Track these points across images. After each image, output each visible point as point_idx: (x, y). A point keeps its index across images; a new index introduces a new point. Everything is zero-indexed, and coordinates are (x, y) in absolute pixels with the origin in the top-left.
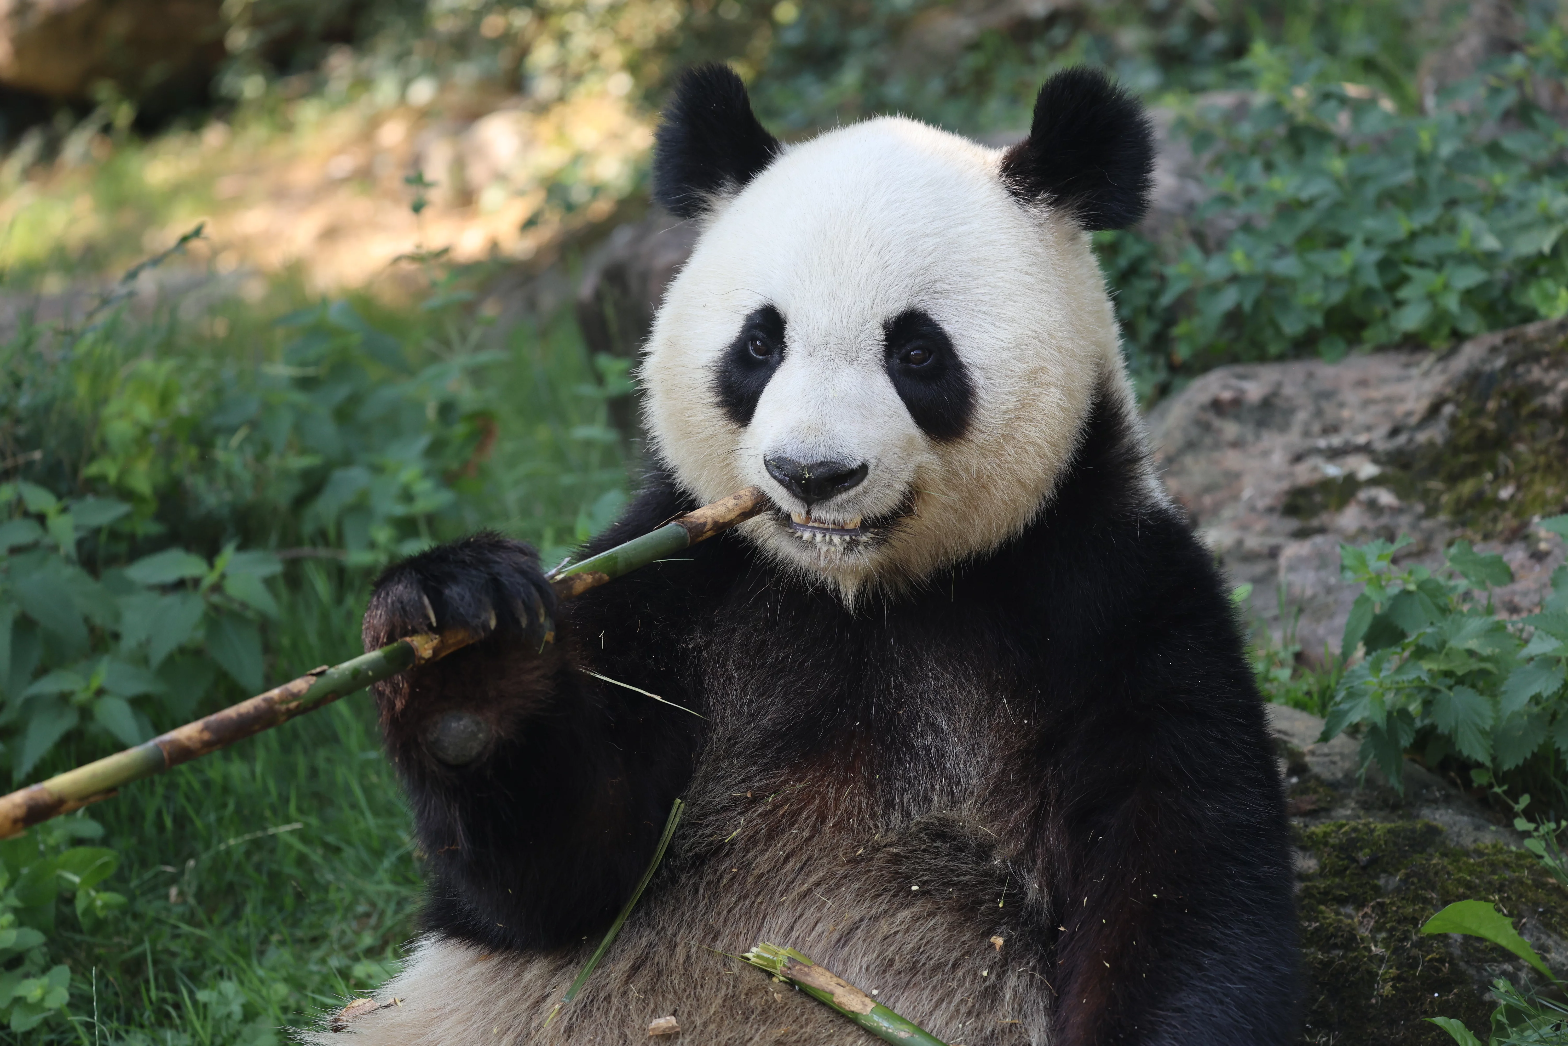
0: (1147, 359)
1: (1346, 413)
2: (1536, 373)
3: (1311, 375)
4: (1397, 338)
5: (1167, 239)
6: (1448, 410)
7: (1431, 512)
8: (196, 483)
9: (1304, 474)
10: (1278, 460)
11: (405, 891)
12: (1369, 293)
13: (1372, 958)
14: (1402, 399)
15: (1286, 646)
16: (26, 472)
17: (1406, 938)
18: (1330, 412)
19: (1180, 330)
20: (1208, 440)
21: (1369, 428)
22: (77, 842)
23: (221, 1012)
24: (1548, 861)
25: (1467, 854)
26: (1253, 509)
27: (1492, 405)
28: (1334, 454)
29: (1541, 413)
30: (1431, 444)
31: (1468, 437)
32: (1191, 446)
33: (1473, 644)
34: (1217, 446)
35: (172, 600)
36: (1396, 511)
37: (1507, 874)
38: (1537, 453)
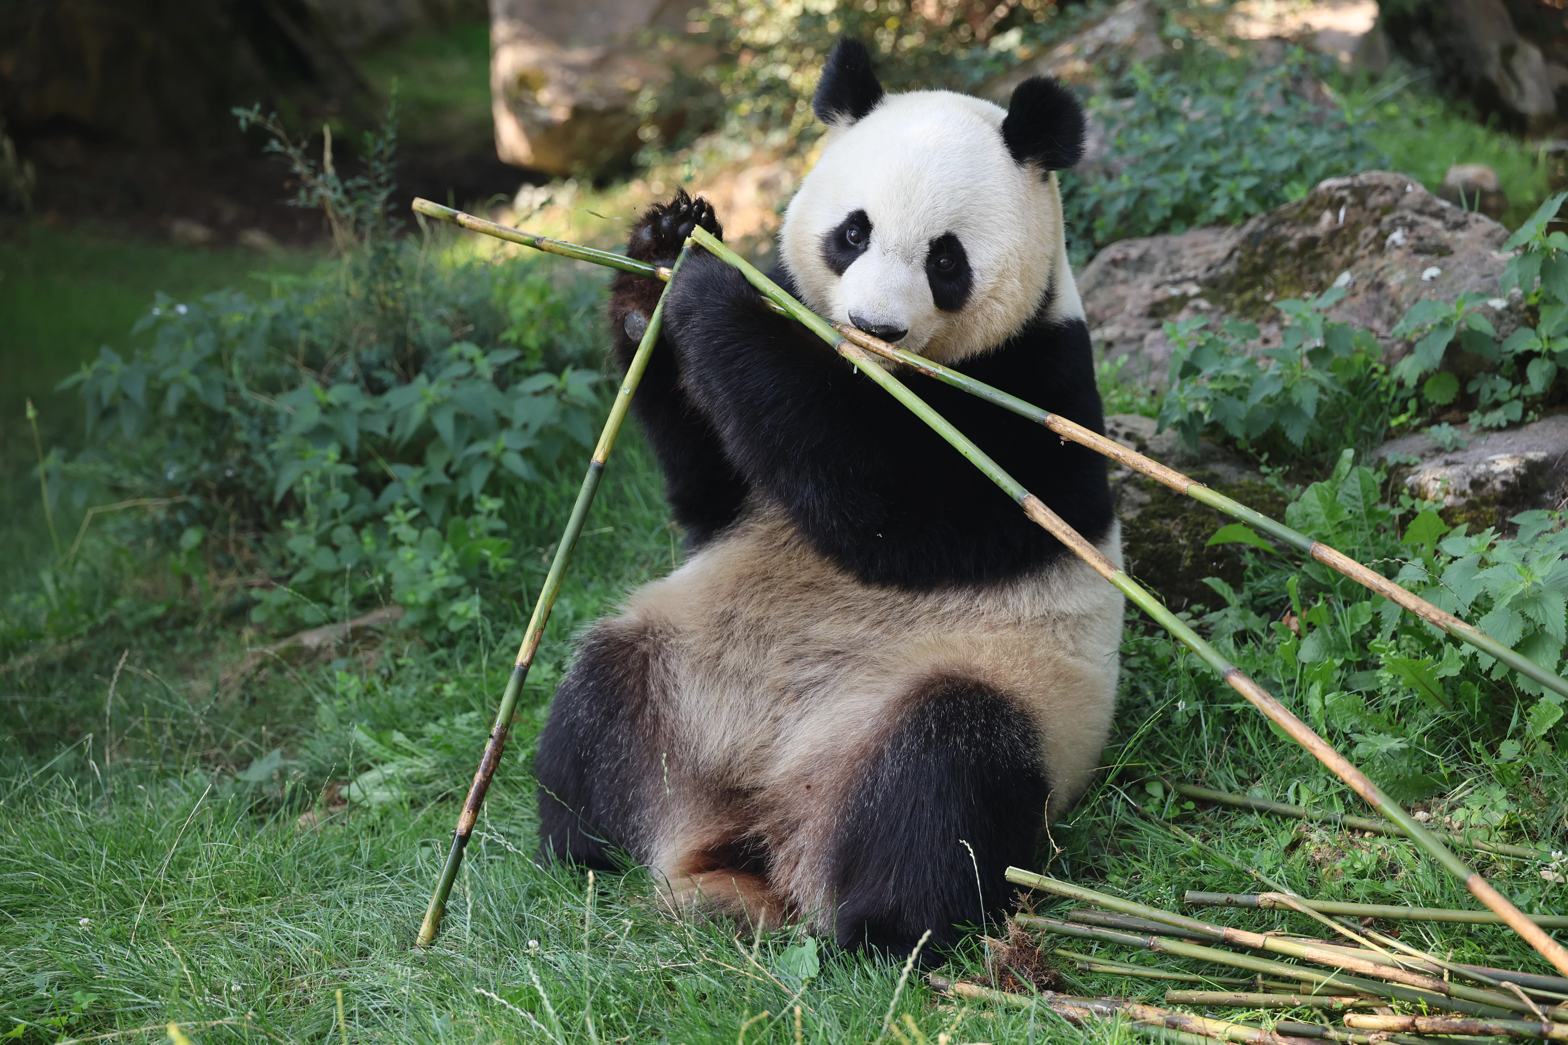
0: (1082, 242)
1: (1184, 262)
2: (1283, 230)
3: (1166, 243)
4: (1213, 219)
5: (1090, 175)
6: (1237, 254)
7: (1229, 310)
8: (560, 340)
9: (1159, 295)
10: (1146, 288)
11: (664, 548)
12: (1197, 196)
13: (1180, 546)
14: (1214, 252)
15: (1145, 386)
16: (467, 338)
17: (1198, 534)
18: (1176, 261)
19: (1098, 224)
20: (1109, 280)
21: (1196, 268)
22: (494, 533)
23: (562, 616)
24: (1279, 488)
25: (1234, 487)
26: (1131, 315)
27: (1260, 250)
28: (1175, 283)
29: (1286, 252)
30: (1228, 273)
31: (1247, 269)
32: (1099, 284)
33: (1235, 372)
34: (1113, 283)
35: (540, 400)
36: (1209, 312)
37: (1256, 497)
38: (1285, 274)
